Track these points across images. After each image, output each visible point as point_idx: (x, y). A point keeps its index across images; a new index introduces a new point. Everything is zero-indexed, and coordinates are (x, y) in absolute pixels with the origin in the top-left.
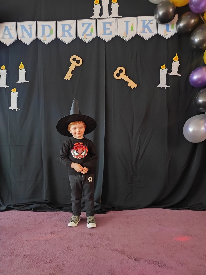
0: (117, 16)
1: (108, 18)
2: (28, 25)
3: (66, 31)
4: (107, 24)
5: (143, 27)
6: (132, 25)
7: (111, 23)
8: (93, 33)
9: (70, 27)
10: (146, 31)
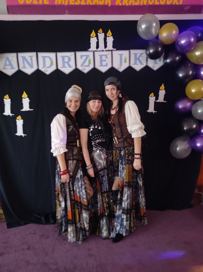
0: (112, 49)
1: (103, 50)
2: (29, 56)
3: (66, 62)
4: (103, 57)
5: (135, 59)
6: (126, 57)
7: (107, 55)
9: (70, 59)
10: (137, 63)
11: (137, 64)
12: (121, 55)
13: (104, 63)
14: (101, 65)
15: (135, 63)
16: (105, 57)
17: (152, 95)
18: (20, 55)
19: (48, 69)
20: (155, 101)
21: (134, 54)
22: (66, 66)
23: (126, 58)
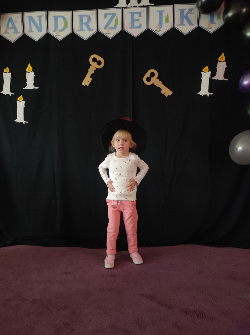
0: (149, 4)
1: (136, 6)
2: (37, 16)
3: (84, 24)
4: (135, 15)
5: (181, 18)
6: (167, 15)
7: (141, 12)
8: (117, 26)
9: (89, 19)
10: (184, 23)
11: (185, 25)
12: (161, 13)
13: (136, 24)
14: (133, 27)
15: (182, 24)
16: (138, 15)
17: (206, 70)
18: (27, 14)
19: (60, 33)
20: (210, 79)
21: (179, 10)
22: (84, 29)
23: (169, 17)
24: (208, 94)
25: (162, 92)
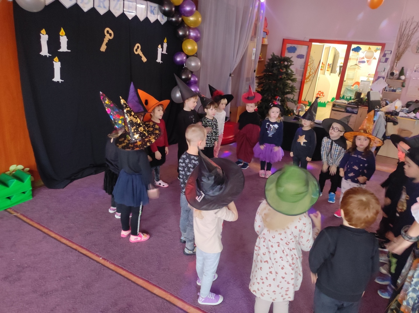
3: (101, 2)
4: (130, 3)
7: (133, 2)
8: (120, 9)
11: (152, 17)
14: (128, 11)
15: (150, 15)
17: (160, 47)
19: (85, 5)
21: (150, 6)
22: (101, 6)
24: (161, 62)
25: (142, 59)
